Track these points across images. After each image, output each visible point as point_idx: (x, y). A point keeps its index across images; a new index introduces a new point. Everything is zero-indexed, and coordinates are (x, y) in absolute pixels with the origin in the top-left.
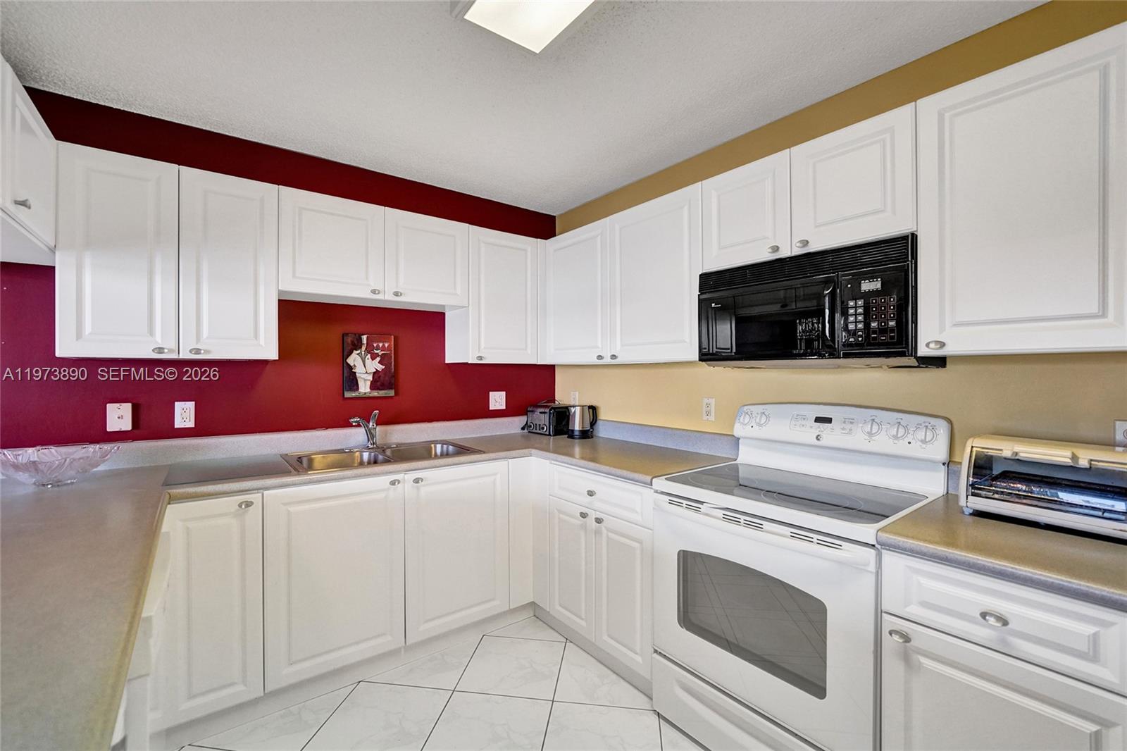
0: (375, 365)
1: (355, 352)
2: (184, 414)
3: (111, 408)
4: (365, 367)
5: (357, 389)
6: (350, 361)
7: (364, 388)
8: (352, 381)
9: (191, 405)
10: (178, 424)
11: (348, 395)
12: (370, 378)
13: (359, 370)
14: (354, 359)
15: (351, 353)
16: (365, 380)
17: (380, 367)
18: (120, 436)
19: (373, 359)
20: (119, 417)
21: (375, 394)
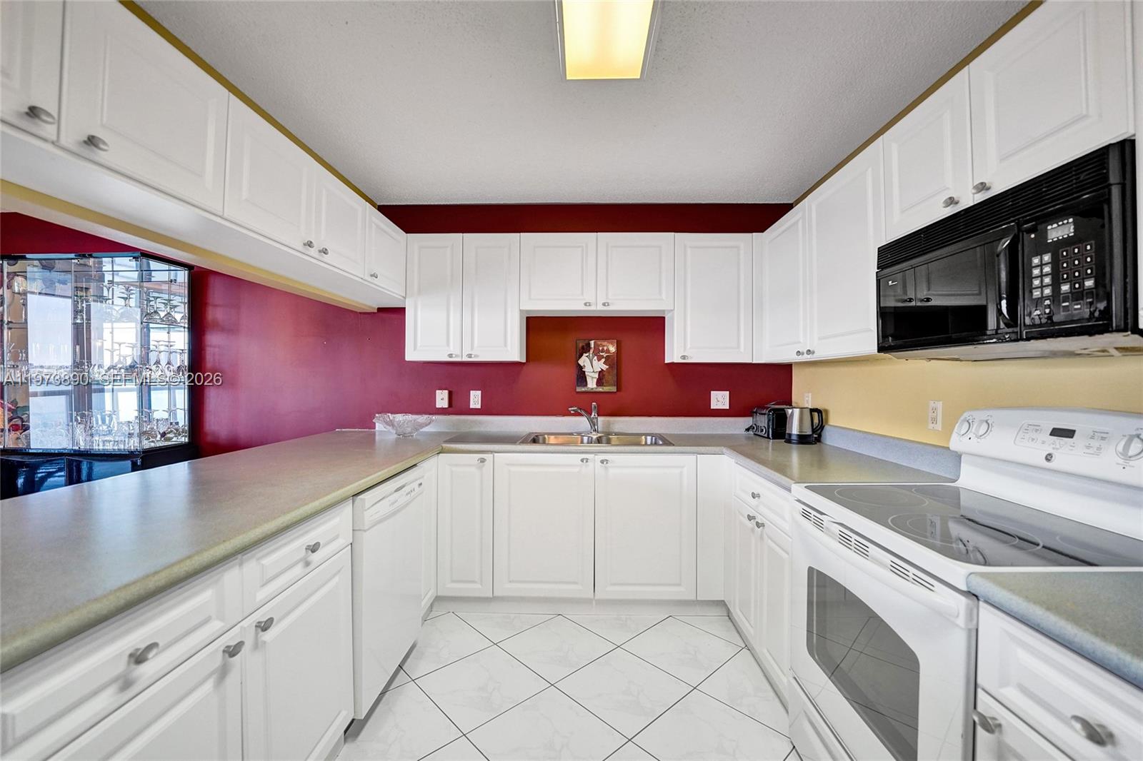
0: (600, 365)
1: (585, 355)
2: (475, 399)
3: (438, 392)
4: (593, 366)
5: (586, 385)
6: (581, 362)
7: (592, 384)
8: (582, 378)
9: (479, 393)
10: (472, 406)
11: (579, 389)
12: (597, 376)
13: (588, 369)
14: (584, 361)
15: (581, 355)
16: (593, 378)
17: (605, 367)
18: (442, 412)
19: (599, 360)
20: (442, 399)
21: (600, 389)
